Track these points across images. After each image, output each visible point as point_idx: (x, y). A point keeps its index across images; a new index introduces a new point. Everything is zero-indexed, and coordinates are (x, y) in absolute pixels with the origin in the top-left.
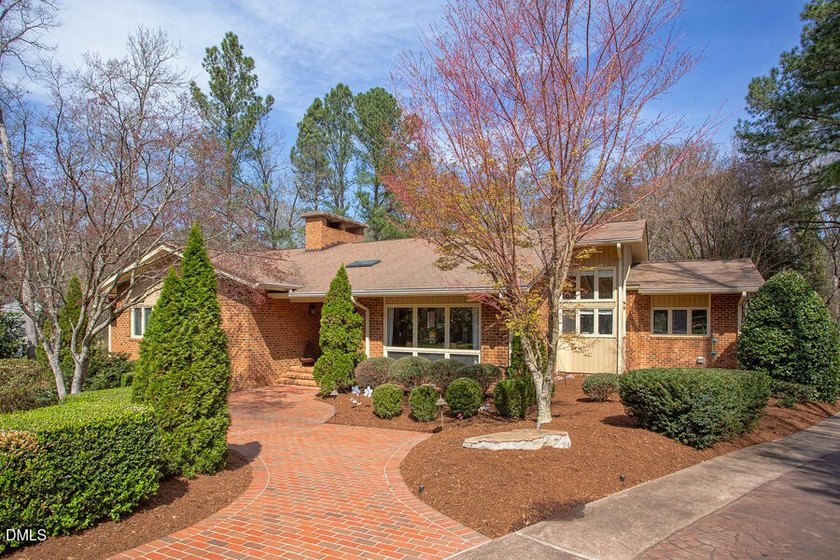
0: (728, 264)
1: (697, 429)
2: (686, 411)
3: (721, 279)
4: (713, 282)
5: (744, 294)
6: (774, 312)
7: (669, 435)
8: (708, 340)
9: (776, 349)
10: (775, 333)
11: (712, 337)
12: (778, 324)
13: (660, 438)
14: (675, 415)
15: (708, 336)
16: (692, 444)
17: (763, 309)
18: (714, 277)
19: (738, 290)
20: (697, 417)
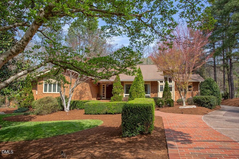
0: (194, 75)
1: (211, 105)
2: (209, 102)
3: (194, 79)
4: (193, 79)
5: (200, 82)
6: (208, 86)
7: (206, 107)
8: (192, 93)
9: (209, 94)
10: (209, 91)
11: (193, 92)
12: (209, 88)
13: (204, 108)
14: (207, 103)
15: (192, 92)
16: (210, 108)
17: (206, 85)
18: (193, 78)
19: (199, 81)
20: (212, 103)
